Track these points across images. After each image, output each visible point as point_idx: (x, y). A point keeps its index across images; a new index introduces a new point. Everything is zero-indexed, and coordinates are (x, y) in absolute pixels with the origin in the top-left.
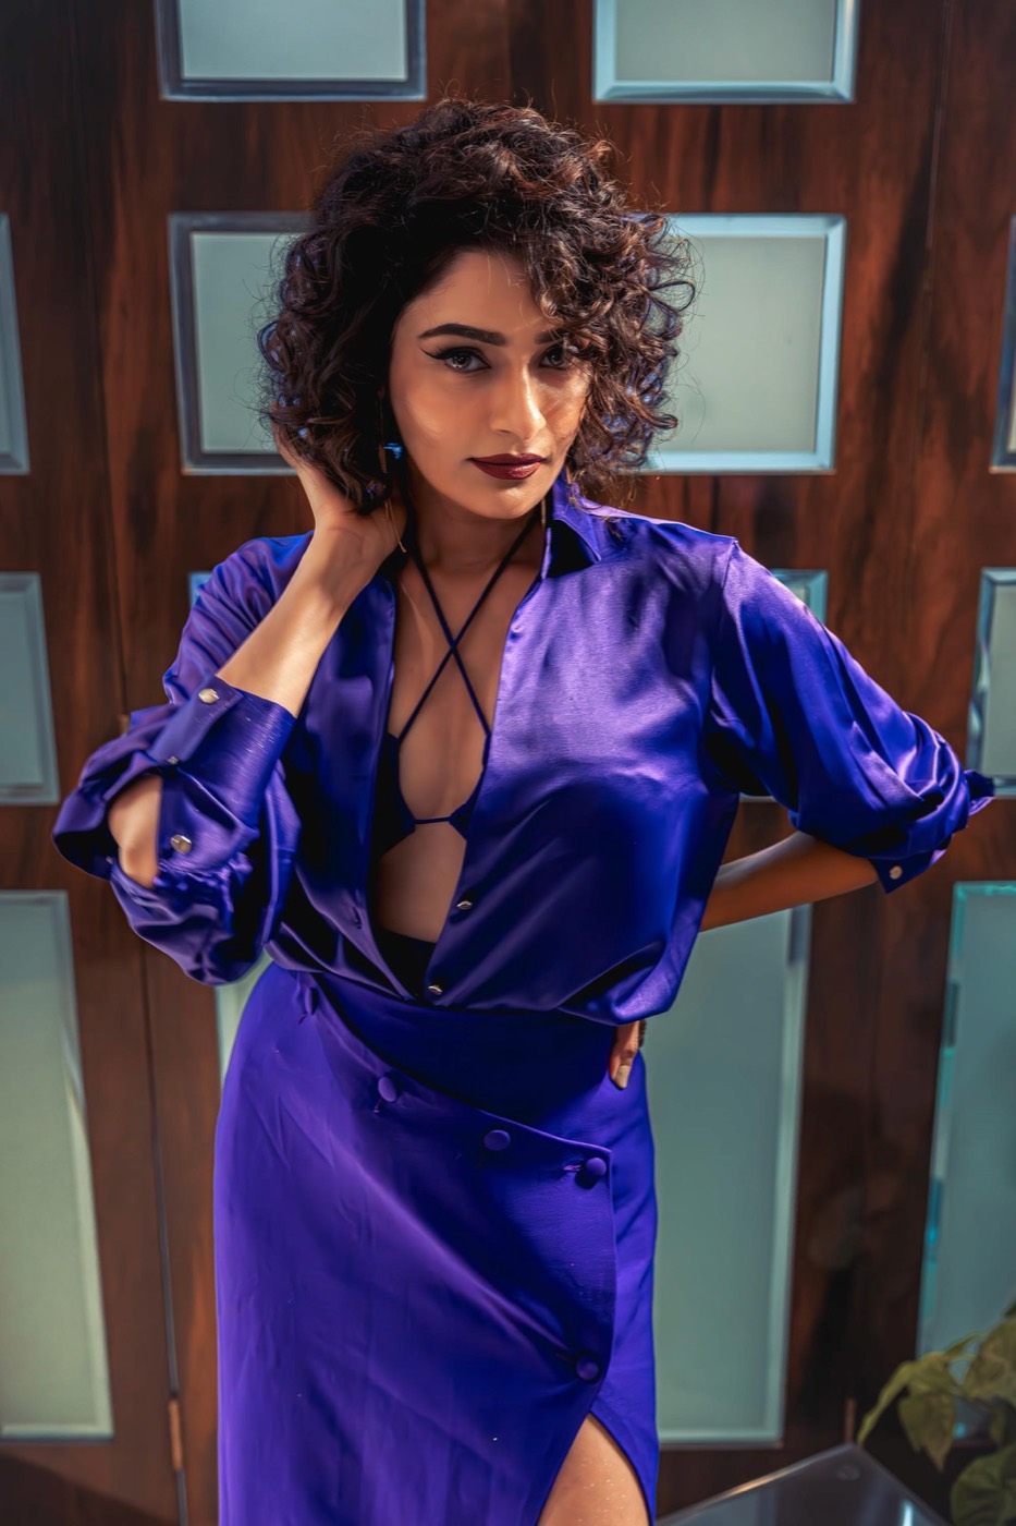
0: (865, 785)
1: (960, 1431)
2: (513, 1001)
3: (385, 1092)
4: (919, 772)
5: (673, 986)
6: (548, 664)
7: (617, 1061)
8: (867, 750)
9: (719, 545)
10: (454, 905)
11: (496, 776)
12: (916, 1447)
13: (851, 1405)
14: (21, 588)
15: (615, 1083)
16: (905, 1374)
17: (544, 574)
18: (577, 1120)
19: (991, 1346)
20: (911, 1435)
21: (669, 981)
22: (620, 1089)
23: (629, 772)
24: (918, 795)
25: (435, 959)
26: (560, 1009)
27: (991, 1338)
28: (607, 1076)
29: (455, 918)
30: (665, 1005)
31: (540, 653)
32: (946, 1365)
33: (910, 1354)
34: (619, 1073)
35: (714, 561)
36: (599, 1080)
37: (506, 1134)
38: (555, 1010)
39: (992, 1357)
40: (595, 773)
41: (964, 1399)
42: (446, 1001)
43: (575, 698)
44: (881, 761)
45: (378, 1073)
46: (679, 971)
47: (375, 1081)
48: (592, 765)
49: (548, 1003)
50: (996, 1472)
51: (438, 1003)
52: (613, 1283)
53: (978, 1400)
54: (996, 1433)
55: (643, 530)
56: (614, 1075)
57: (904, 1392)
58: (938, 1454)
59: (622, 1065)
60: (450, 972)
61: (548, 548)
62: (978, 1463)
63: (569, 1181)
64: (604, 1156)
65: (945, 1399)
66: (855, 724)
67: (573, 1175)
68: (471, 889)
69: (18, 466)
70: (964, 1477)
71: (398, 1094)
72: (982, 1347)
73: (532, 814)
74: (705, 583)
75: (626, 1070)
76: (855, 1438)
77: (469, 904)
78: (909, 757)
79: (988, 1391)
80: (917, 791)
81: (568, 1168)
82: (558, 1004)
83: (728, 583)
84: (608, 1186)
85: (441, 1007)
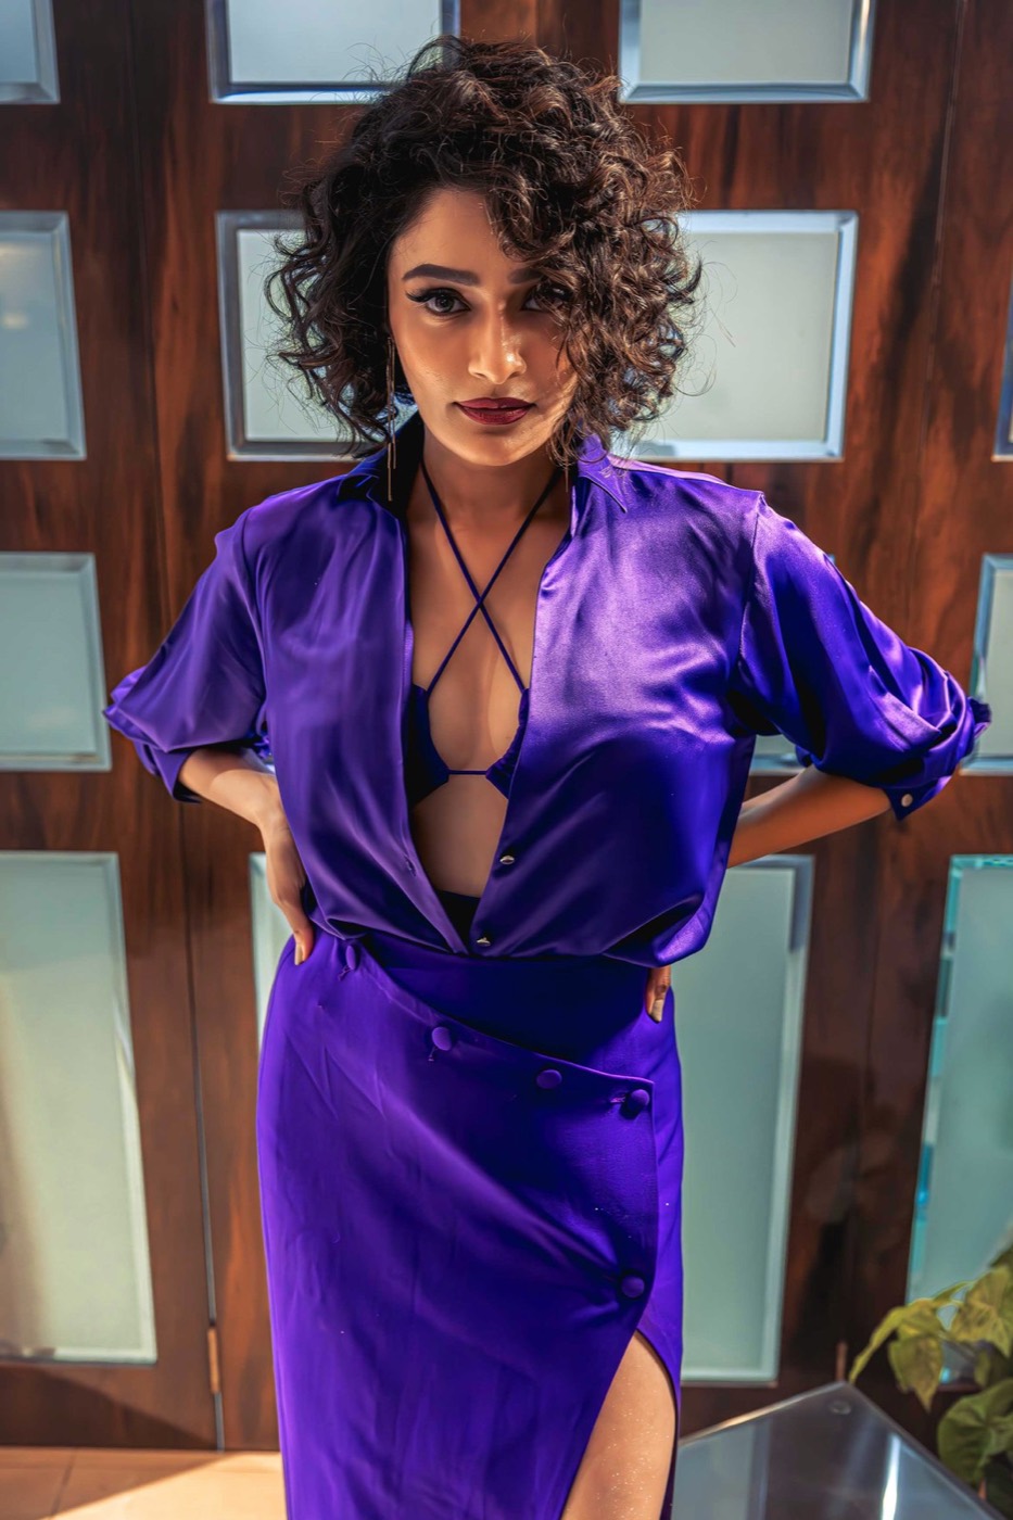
0: (886, 726)
1: (945, 1375)
2: (562, 947)
3: (439, 1039)
4: (931, 707)
5: (706, 924)
6: (581, 622)
7: (652, 996)
8: (882, 693)
9: (745, 501)
10: (497, 860)
11: (537, 733)
12: (904, 1387)
13: (842, 1348)
14: (76, 568)
15: (652, 1017)
16: (894, 1318)
17: (573, 532)
18: (618, 1054)
19: (977, 1295)
20: (899, 1376)
21: (701, 922)
22: (657, 1022)
23: (663, 725)
24: (936, 729)
25: (480, 914)
26: (605, 954)
27: (978, 1287)
28: (644, 1010)
29: (499, 871)
30: (699, 944)
31: (572, 610)
32: (934, 1311)
33: (900, 1300)
34: (654, 1007)
35: (743, 519)
36: (636, 1015)
37: (557, 1072)
38: (600, 955)
39: (979, 1305)
40: (630, 727)
41: (952, 1344)
42: (495, 952)
43: (610, 653)
44: (896, 701)
45: (432, 1023)
46: (709, 909)
47: (429, 1031)
48: (630, 719)
49: (595, 948)
50: (981, 1409)
51: (486, 954)
52: (656, 1205)
53: (966, 1344)
54: (980, 1377)
55: (669, 485)
56: (650, 1010)
57: (893, 1336)
58: (926, 1395)
59: (657, 999)
60: (497, 925)
61: (574, 506)
62: (965, 1401)
63: (614, 1114)
64: (647, 1087)
65: (933, 1344)
66: (871, 669)
67: (619, 1106)
68: (514, 843)
69: (74, 452)
70: (952, 1414)
71: (454, 1043)
72: (969, 1294)
73: (572, 770)
74: (736, 543)
75: (661, 1003)
76: (846, 1377)
77: (512, 859)
78: (918, 694)
79: (974, 1335)
80: (935, 725)
81: (615, 1101)
82: (604, 949)
83: (757, 541)
84: (650, 1115)
85: (490, 958)
